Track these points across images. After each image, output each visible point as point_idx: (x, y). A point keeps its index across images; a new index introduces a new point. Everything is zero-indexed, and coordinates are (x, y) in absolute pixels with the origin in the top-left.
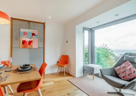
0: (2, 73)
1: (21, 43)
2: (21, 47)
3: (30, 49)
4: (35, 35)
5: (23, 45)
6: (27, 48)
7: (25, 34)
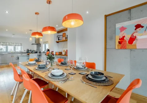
0: (75, 74)
1: (117, 43)
2: (117, 48)
3: (131, 50)
4: (142, 27)
5: (120, 45)
6: (126, 49)
7: (122, 29)
